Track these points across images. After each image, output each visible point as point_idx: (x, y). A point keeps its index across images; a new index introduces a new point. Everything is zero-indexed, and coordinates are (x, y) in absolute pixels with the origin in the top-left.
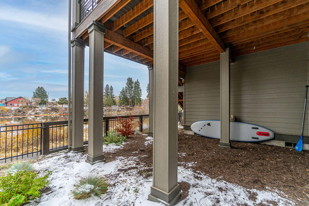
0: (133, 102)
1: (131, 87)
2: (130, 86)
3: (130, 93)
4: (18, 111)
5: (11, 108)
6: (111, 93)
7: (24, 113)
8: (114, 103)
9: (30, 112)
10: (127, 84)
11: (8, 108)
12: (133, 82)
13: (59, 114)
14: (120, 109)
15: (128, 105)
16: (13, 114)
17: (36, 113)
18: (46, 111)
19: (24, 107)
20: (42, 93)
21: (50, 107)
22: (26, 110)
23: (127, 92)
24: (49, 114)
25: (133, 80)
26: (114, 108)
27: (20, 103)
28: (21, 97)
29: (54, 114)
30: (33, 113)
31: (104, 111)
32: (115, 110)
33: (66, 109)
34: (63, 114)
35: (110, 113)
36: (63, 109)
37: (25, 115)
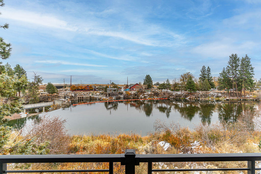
0: (238, 85)
1: (236, 66)
3: (233, 74)
4: (135, 95)
5: (132, 92)
6: (208, 75)
7: (138, 96)
8: (212, 86)
9: (141, 95)
10: (229, 63)
11: (130, 92)
12: (238, 60)
13: (159, 98)
14: (220, 95)
15: (232, 88)
17: (144, 97)
18: (150, 95)
19: (138, 92)
21: (153, 92)
23: (229, 73)
24: (152, 98)
25: (238, 56)
26: (212, 93)
27: (137, 88)
28: (137, 84)
29: (156, 98)
30: (143, 97)
31: (200, 97)
32: (214, 96)
33: (164, 93)
34: (163, 98)
35: (207, 99)
36: (162, 94)
37: (139, 98)
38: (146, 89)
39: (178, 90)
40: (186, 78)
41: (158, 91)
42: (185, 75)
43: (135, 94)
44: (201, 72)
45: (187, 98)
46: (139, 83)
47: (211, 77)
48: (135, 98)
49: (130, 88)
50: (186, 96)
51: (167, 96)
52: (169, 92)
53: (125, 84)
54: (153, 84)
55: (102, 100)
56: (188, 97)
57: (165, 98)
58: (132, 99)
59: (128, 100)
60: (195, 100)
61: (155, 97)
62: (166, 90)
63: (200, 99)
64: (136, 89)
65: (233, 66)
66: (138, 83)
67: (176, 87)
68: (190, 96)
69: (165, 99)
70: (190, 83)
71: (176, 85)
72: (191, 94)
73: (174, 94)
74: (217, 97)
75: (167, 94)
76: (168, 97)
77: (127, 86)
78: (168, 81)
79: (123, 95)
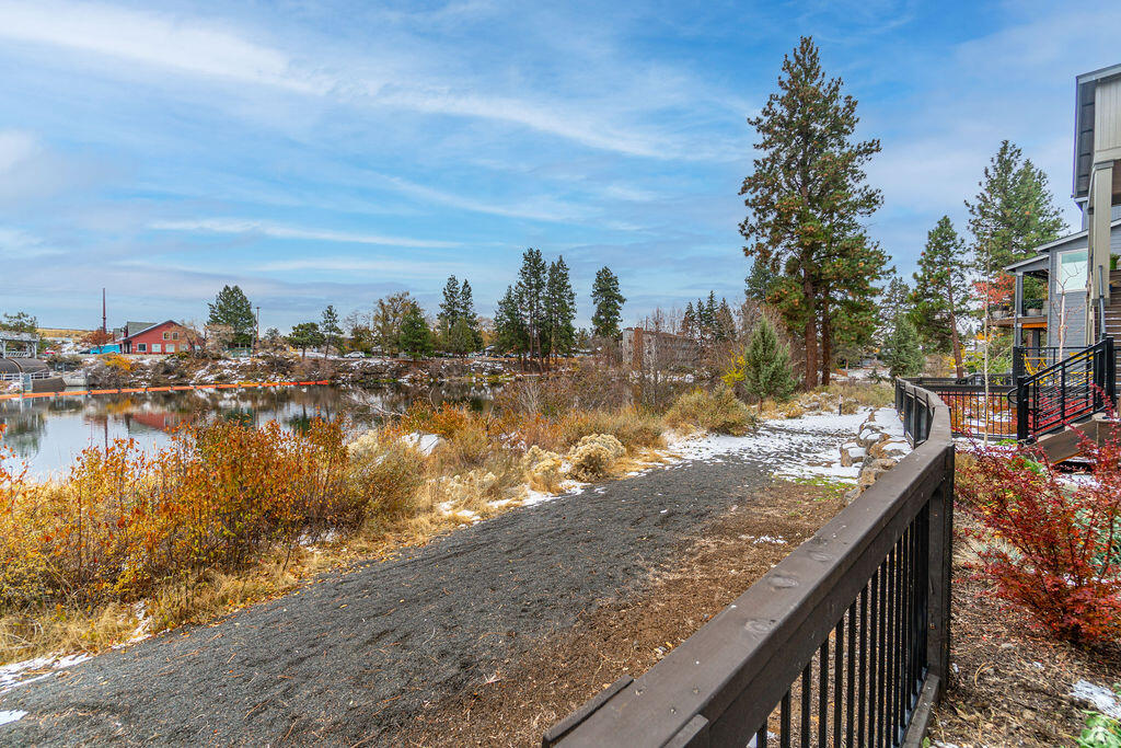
0: (543, 339)
1: (538, 284)
2: (534, 281)
3: (531, 309)
4: (162, 369)
5: (142, 359)
6: (465, 306)
7: (183, 376)
8: (477, 344)
9: (201, 372)
10: (523, 274)
11: (133, 358)
12: (543, 267)
13: (293, 380)
14: (499, 367)
15: (527, 349)
16: (148, 380)
17: (220, 378)
18: (250, 371)
19: (182, 357)
20: (238, 308)
21: (264, 358)
22: (188, 367)
23: (522, 302)
24: (260, 380)
25: (543, 258)
27: (170, 342)
28: (170, 324)
29: (277, 383)
30: (210, 378)
31: (444, 374)
32: (483, 370)
33: (315, 363)
34: (308, 381)
35: (465, 379)
36: (307, 363)
37: (187, 384)
40: (395, 312)
41: (290, 354)
42: (392, 300)
43: (165, 366)
44: (444, 298)
45: (404, 380)
48: (167, 386)
50: (399, 372)
51: (326, 371)
56: (408, 376)
57: (320, 379)
60: (431, 385)
61: (273, 377)
63: (446, 380)
65: (530, 284)
67: (359, 340)
68: (415, 370)
69: (320, 385)
70: (413, 324)
72: (416, 364)
73: (354, 364)
74: (493, 373)
75: (327, 364)
76: (332, 378)
78: (330, 313)
79: (82, 372)
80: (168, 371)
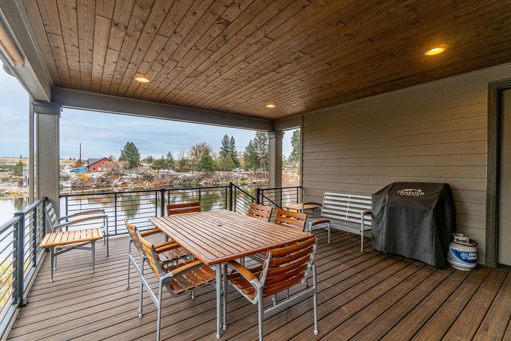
0: (267, 164)
1: (264, 139)
2: (262, 137)
3: (261, 149)
4: (100, 180)
6: (232, 148)
7: (109, 182)
8: (237, 164)
9: (116, 181)
10: (257, 134)
11: (89, 175)
13: (153, 184)
14: (246, 176)
15: (260, 167)
16: (95, 184)
17: (123, 184)
18: (135, 180)
19: (108, 175)
20: (132, 152)
21: (141, 174)
22: (111, 179)
23: (256, 147)
24: (140, 184)
26: (236, 175)
27: (105, 167)
28: (105, 159)
29: (147, 185)
30: (120, 183)
31: (220, 180)
32: (238, 178)
33: (163, 176)
34: (160, 184)
36: (160, 177)
37: (110, 186)
38: (127, 169)
39: (187, 171)
40: (200, 151)
41: (153, 172)
42: (199, 146)
43: (102, 178)
44: (222, 145)
45: (202, 183)
46: (110, 158)
47: (236, 152)
48: (102, 187)
49: (88, 167)
50: (200, 180)
51: (167, 180)
52: (172, 174)
53: (71, 159)
54: (141, 159)
55: (7, 193)
56: (204, 181)
57: (165, 183)
58: (95, 188)
59: (84, 191)
61: (145, 182)
62: (167, 171)
63: (221, 183)
64: (102, 169)
65: (260, 139)
66: (108, 157)
67: (183, 165)
68: (207, 179)
69: (165, 186)
70: (206, 159)
71: (183, 162)
72: (207, 176)
73: (180, 176)
74: (243, 179)
75: (168, 177)
76: (170, 183)
77: (80, 163)
78: (169, 155)
79: (69, 181)
80: (103, 181)
